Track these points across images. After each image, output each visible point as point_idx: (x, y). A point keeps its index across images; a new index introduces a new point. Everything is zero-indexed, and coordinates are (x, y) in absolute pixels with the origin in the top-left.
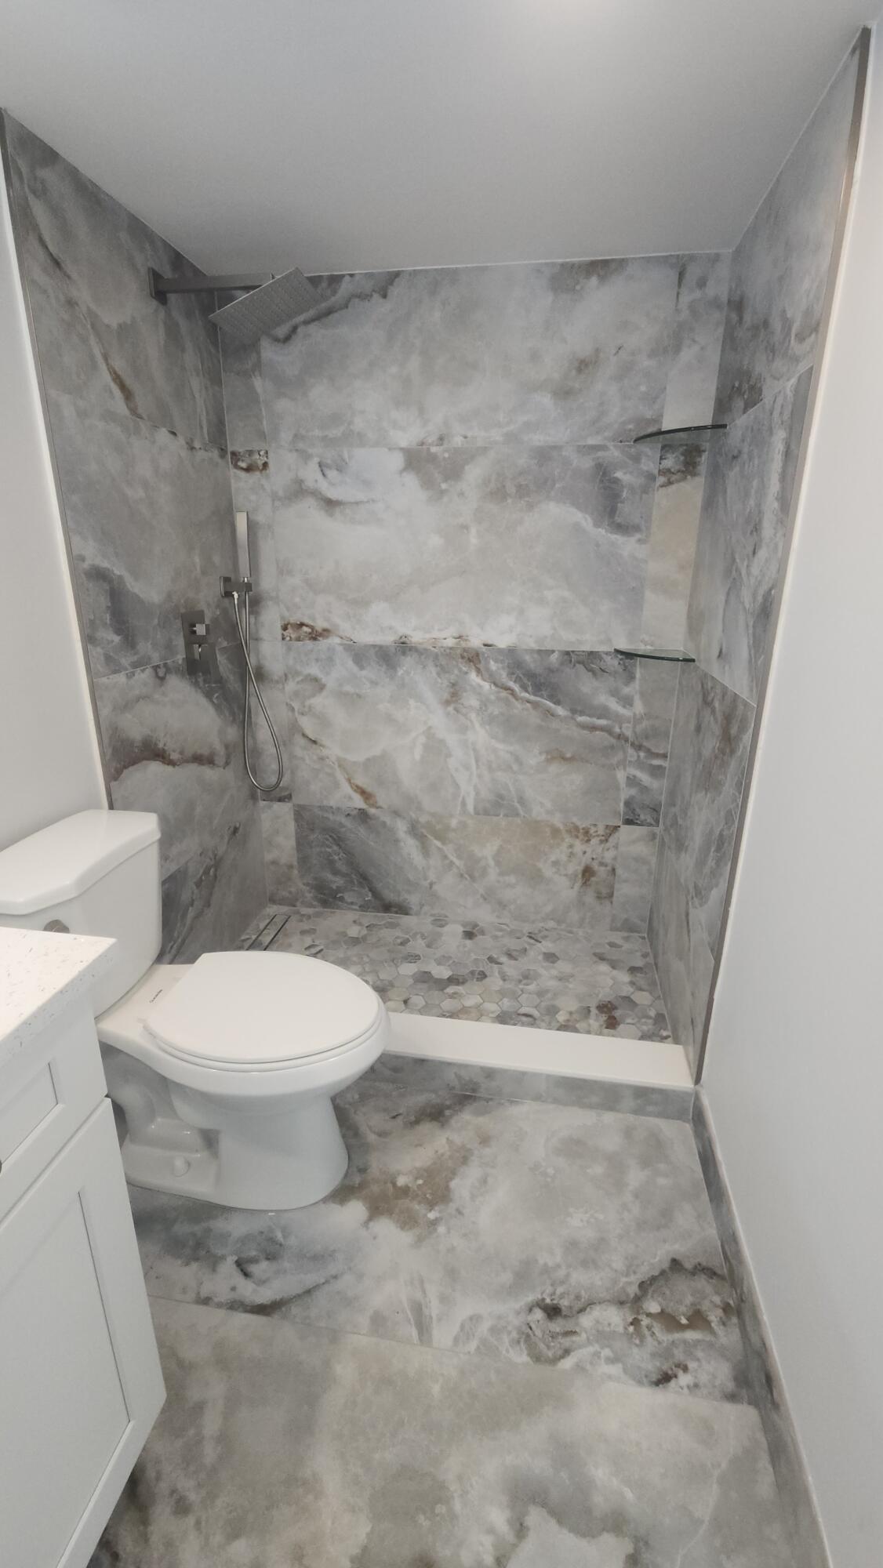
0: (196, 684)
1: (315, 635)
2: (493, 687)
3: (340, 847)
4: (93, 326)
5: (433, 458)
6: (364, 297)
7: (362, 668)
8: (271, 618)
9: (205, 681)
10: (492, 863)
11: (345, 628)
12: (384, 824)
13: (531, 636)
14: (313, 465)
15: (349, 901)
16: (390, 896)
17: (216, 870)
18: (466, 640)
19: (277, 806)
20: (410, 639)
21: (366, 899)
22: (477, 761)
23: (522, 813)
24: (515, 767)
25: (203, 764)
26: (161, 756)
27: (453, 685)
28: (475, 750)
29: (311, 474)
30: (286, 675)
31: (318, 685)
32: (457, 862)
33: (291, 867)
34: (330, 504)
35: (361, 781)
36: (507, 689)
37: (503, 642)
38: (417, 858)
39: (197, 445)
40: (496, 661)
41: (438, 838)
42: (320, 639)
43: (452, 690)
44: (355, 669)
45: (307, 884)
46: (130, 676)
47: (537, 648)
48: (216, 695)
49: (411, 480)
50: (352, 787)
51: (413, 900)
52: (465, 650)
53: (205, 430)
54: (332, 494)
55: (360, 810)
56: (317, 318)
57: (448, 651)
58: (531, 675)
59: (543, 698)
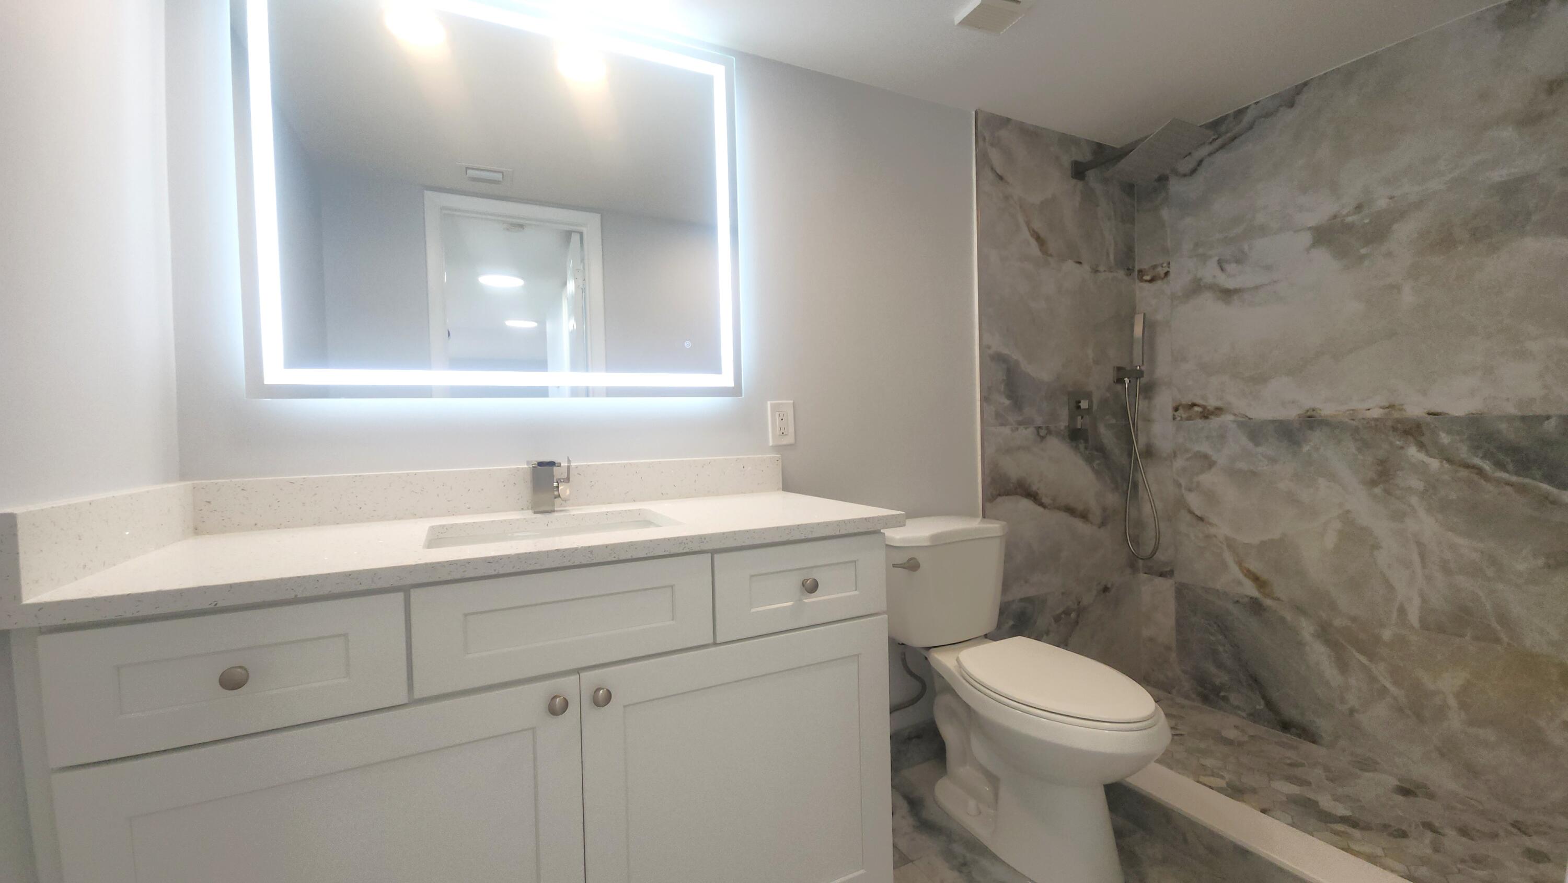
0: (1076, 448)
1: (1206, 414)
2: (1447, 465)
3: (1226, 637)
4: (1021, 207)
5: (1349, 228)
6: (1268, 115)
7: (1257, 444)
8: (1164, 400)
9: (1086, 448)
10: (1452, 702)
11: (1241, 405)
12: (1282, 620)
13: (1508, 400)
14: (1212, 264)
15: (1236, 703)
16: (1292, 713)
17: (1078, 616)
18: (1401, 410)
19: (1158, 581)
20: (1319, 412)
21: (1258, 707)
22: (1423, 557)
23: (1505, 639)
24: (1490, 572)
25: (1076, 517)
26: (1033, 496)
27: (1382, 462)
28: (1419, 544)
29: (1210, 273)
30: (1175, 453)
31: (1208, 462)
32: (1393, 689)
33: (1168, 648)
34: (1227, 294)
35: (1255, 565)
36: (1467, 466)
37: (1460, 408)
38: (1330, 672)
39: (1101, 268)
40: (1449, 432)
41: (1362, 652)
42: (1213, 417)
43: (1380, 468)
44: (1250, 445)
45: (1185, 672)
46: (1015, 430)
47: (1520, 414)
48: (1098, 462)
49: (1322, 256)
50: (1243, 572)
51: (1324, 725)
52: (1398, 421)
53: (1112, 257)
54: (1230, 284)
55: (1251, 598)
56: (1222, 147)
57: (1373, 423)
58: (1513, 450)
59: (1535, 479)
